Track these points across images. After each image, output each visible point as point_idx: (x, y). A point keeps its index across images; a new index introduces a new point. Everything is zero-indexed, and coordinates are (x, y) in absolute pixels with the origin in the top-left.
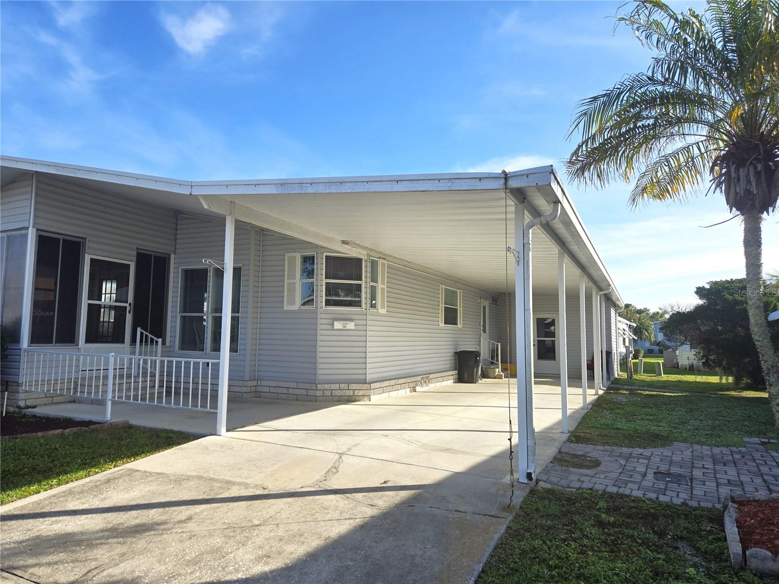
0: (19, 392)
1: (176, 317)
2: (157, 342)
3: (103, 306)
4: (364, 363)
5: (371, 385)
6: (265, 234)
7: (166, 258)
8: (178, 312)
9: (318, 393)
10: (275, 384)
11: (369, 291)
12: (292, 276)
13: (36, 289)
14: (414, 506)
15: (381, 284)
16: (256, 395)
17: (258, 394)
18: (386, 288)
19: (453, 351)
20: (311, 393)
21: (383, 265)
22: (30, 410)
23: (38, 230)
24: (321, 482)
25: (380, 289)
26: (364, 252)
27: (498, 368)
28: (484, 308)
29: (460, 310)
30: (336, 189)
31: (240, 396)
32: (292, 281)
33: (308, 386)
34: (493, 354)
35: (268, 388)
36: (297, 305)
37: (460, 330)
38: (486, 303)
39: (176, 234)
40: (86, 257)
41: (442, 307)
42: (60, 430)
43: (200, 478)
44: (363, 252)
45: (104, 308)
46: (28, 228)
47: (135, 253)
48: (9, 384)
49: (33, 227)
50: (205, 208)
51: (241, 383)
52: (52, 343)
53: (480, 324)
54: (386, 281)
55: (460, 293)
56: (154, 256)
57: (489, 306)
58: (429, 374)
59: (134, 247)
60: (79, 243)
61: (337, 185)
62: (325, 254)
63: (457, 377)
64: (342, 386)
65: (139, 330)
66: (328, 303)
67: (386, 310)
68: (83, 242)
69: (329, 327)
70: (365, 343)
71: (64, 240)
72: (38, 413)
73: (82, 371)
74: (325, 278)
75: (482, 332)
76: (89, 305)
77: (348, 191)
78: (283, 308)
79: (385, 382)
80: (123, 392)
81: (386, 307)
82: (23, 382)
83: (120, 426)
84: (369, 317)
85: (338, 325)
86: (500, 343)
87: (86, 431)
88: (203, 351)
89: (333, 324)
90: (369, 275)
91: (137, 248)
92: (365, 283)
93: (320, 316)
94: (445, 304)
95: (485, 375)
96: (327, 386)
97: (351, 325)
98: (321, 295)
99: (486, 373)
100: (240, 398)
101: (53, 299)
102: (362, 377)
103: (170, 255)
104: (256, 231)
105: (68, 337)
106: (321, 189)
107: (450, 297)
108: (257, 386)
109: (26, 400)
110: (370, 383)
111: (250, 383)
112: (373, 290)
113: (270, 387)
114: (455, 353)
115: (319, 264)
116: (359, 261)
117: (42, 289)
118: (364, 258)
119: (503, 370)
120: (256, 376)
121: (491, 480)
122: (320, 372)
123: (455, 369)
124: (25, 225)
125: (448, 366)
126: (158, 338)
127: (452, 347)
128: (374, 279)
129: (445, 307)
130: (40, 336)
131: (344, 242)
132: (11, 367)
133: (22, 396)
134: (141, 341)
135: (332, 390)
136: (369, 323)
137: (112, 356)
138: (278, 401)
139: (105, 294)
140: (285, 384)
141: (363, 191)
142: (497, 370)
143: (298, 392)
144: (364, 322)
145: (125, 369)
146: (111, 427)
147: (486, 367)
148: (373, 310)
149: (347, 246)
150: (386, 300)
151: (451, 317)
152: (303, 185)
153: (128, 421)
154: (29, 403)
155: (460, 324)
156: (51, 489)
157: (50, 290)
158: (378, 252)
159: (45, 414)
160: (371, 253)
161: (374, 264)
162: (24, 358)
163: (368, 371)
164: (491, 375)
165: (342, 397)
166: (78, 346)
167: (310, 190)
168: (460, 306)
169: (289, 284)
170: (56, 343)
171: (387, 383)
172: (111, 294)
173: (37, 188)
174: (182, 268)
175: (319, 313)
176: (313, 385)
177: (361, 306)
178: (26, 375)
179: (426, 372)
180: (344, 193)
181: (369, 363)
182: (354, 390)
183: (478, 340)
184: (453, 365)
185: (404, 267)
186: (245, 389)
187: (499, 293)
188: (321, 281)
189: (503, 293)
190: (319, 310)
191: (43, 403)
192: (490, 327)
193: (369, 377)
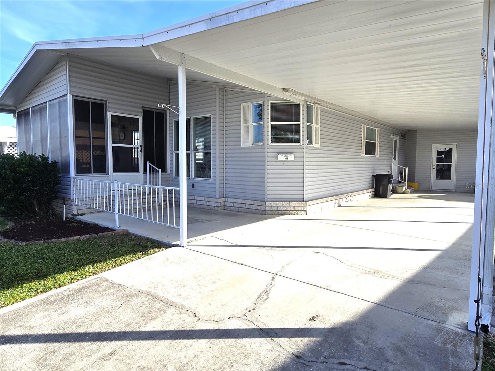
0: (72, 205)
1: (173, 154)
2: (158, 171)
3: (134, 148)
4: (302, 186)
5: (308, 202)
6: (227, 90)
7: (163, 113)
8: (174, 151)
9: (267, 209)
10: (237, 201)
11: (306, 130)
12: (246, 121)
13: (77, 137)
14: (346, 364)
15: (316, 124)
16: (224, 208)
17: (226, 207)
18: (319, 127)
19: (371, 174)
20: (262, 208)
21: (317, 108)
22: (80, 217)
23: (73, 96)
24: (250, 311)
25: (315, 128)
26: (302, 98)
27: (405, 185)
28: (396, 141)
29: (378, 144)
30: (262, 11)
31: (214, 209)
32: (247, 125)
33: (259, 203)
34: (402, 175)
35: (232, 204)
36: (250, 144)
37: (377, 159)
38: (397, 138)
39: (169, 96)
40: (108, 114)
41: (364, 142)
42: (78, 237)
43: (148, 294)
44: (300, 98)
45: (135, 149)
46: (67, 95)
47: (141, 110)
48: (66, 199)
49: (69, 94)
50: (158, 58)
51: (213, 200)
52: (91, 173)
53: (392, 154)
54: (319, 122)
55: (378, 131)
56: (155, 112)
57: (399, 140)
58: (353, 192)
59: (141, 106)
60: (103, 104)
61: (262, 7)
62: (270, 101)
63: (374, 194)
64: (285, 203)
65: (148, 163)
66: (274, 140)
67: (319, 144)
68: (105, 104)
69: (275, 159)
70: (303, 170)
71: (92, 102)
72: (82, 220)
73: (112, 191)
74: (271, 121)
75: (393, 160)
76: (113, 147)
77: (274, 11)
78: (241, 145)
79: (319, 200)
80: (136, 205)
81: (319, 143)
82: (74, 199)
83: (121, 233)
84: (306, 151)
85: (281, 157)
86: (407, 168)
87: (95, 238)
88: (190, 177)
89: (277, 157)
90: (306, 117)
91: (143, 107)
92: (302, 124)
93: (267, 151)
94: (366, 140)
95: (394, 191)
96: (274, 204)
97: (291, 157)
98: (268, 135)
99: (395, 190)
100: (213, 210)
101: (89, 144)
102: (301, 197)
103: (166, 111)
104: (220, 88)
105: (101, 168)
106: (247, 15)
107: (370, 134)
108: (225, 202)
109: (77, 210)
110: (307, 202)
111: (219, 200)
112: (309, 129)
113: (233, 203)
114: (373, 176)
115: (266, 110)
116: (297, 106)
117: (80, 137)
118: (302, 103)
119: (409, 187)
120: (224, 195)
121: (432, 323)
122: (268, 193)
123: (373, 188)
124: (65, 93)
125: (367, 186)
126: (159, 169)
127: (371, 171)
128: (310, 120)
129: (366, 142)
130: (82, 169)
131: (284, 90)
132: (65, 189)
133: (75, 208)
134: (150, 171)
135: (277, 206)
136: (305, 155)
137: (116, 183)
138: (239, 213)
139: (134, 140)
140: (243, 201)
141: (290, 7)
142: (404, 188)
143: (253, 207)
144: (302, 155)
145: (141, 189)
146: (114, 234)
147: (395, 185)
148: (310, 145)
149: (287, 93)
150: (319, 137)
151: (370, 149)
152: (230, 14)
153: (127, 230)
154: (80, 212)
155: (377, 154)
156: (36, 295)
157: (86, 137)
158: (312, 98)
159: (86, 221)
160: (308, 99)
161: (309, 109)
162: (73, 184)
163: (305, 192)
164: (399, 191)
165: (285, 211)
166: (108, 174)
167: (237, 18)
168: (378, 141)
169: (244, 127)
170: (93, 173)
171: (320, 201)
172: (137, 140)
173: (69, 66)
174: (174, 119)
175: (266, 148)
176: (263, 202)
177: (299, 142)
178: (75, 194)
179: (349, 191)
180: (270, 14)
181: (306, 186)
182: (294, 206)
183: (390, 165)
184: (371, 185)
185: (334, 111)
186: (216, 204)
187: (407, 130)
188: (268, 123)
189: (411, 130)
190: (266, 146)
191: (89, 212)
192: (399, 156)
193: (306, 197)
